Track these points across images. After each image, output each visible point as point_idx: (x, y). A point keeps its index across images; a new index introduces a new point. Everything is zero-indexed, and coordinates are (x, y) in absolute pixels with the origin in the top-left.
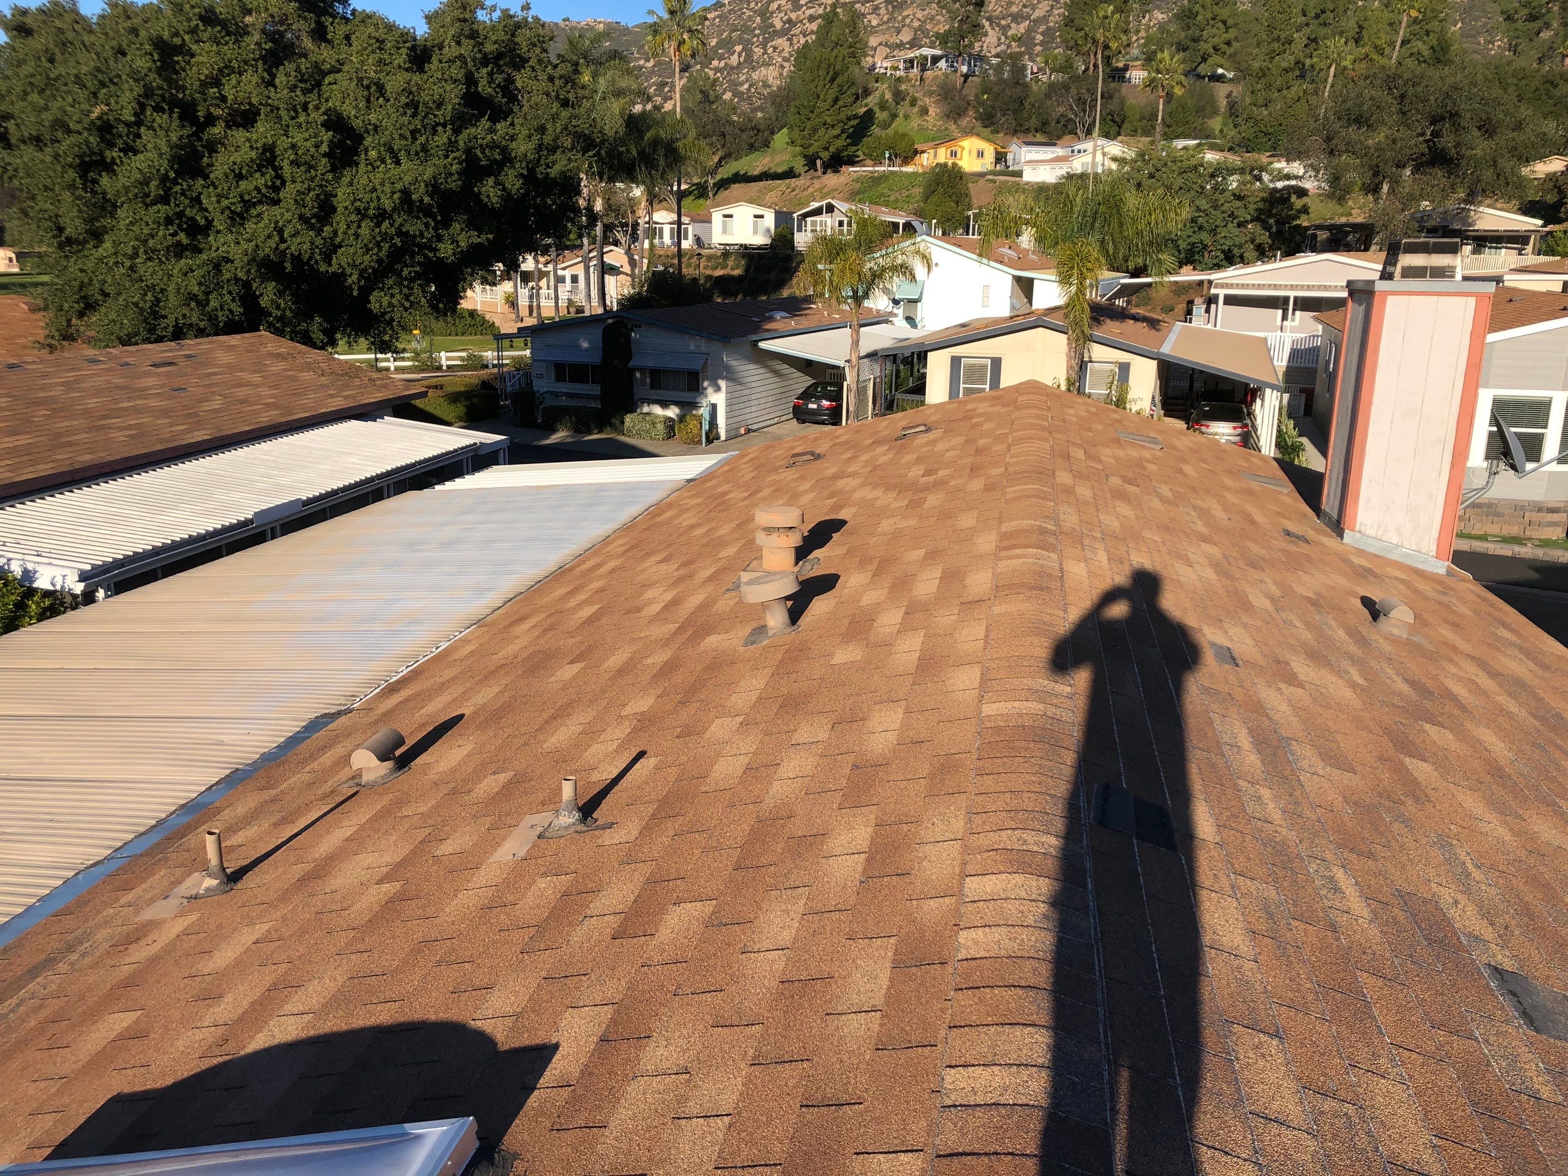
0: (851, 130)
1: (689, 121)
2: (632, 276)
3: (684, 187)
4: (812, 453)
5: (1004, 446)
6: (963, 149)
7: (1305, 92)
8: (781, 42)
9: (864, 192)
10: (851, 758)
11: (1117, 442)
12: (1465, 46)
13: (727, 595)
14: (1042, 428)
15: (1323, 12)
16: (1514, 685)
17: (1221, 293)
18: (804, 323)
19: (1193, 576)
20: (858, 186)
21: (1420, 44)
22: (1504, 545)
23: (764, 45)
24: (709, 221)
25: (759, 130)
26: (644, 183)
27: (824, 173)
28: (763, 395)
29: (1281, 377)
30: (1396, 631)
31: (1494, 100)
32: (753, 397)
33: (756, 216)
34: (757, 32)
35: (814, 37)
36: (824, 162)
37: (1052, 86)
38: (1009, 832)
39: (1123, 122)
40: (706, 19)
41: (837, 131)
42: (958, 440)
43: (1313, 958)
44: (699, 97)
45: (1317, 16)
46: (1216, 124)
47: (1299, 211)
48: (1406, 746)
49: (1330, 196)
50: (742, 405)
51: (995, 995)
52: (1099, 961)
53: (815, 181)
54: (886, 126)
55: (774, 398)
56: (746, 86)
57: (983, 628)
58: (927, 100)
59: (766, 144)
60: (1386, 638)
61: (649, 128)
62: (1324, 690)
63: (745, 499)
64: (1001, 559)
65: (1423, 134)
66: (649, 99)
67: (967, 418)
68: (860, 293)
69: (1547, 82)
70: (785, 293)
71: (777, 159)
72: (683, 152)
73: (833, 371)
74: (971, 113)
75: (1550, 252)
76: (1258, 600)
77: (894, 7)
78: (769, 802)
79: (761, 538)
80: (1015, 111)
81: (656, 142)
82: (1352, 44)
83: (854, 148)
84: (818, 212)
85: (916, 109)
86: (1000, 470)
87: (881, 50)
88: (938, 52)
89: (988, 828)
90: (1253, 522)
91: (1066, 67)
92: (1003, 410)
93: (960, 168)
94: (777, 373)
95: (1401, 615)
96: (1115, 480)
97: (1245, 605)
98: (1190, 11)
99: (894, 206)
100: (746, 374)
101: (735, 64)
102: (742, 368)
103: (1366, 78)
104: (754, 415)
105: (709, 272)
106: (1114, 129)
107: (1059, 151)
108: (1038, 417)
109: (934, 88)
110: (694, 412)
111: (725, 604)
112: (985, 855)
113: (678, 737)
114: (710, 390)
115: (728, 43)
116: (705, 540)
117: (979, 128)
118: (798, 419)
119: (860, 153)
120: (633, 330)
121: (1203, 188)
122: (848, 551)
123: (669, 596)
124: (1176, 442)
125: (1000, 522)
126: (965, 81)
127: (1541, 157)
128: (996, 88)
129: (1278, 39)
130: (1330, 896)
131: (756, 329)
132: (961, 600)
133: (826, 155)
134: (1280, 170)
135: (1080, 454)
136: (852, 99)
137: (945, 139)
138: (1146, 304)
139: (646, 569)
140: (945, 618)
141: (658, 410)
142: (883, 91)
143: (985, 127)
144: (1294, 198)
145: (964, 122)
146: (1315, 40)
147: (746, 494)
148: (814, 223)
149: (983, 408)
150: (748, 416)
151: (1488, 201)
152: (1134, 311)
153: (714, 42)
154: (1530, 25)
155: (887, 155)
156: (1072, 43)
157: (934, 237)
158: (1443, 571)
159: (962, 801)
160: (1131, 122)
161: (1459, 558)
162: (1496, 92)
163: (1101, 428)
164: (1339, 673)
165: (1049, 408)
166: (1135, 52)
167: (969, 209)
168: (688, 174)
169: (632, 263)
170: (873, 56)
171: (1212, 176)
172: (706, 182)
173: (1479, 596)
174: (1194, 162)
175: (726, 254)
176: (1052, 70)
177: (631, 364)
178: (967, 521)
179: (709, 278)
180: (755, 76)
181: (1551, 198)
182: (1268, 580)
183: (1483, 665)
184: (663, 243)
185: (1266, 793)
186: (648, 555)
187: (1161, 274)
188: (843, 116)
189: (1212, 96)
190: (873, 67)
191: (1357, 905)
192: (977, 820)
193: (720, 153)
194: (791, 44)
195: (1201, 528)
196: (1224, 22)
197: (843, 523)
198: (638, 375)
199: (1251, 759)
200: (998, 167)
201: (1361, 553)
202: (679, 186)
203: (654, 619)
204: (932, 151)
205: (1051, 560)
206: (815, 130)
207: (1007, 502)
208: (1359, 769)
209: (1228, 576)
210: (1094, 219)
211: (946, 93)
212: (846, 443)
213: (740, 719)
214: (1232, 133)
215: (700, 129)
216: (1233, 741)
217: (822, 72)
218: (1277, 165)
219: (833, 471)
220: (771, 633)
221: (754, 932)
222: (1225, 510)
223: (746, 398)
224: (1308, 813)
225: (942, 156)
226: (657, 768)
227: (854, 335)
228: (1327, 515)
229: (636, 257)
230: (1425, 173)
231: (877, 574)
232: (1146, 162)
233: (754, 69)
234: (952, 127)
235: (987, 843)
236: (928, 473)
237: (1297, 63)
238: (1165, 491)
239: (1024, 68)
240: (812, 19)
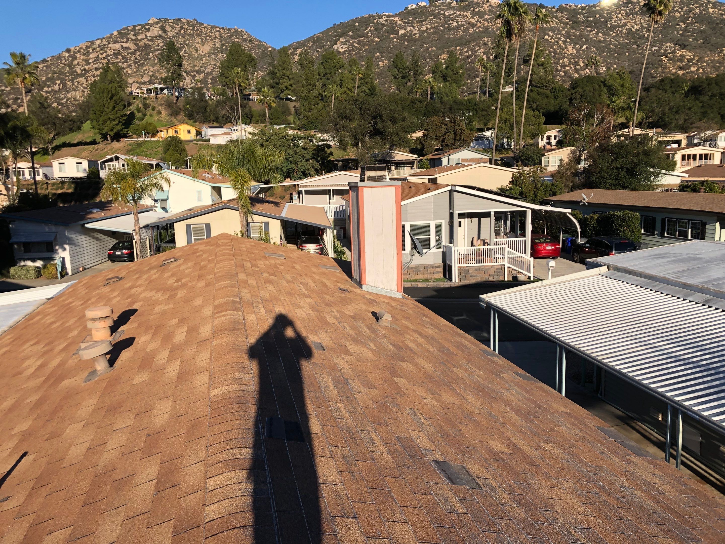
0: (124, 121)
1: (33, 117)
2: (8, 195)
3: (34, 150)
4: (117, 277)
5: (213, 264)
6: (180, 130)
7: (324, 106)
8: (81, 79)
9: (134, 150)
10: (145, 432)
11: (265, 258)
12: (381, 88)
13: (74, 357)
14: (230, 255)
15: (326, 74)
16: (430, 339)
17: (303, 189)
18: (109, 213)
19: (303, 313)
20: (130, 147)
21: (364, 87)
22: (423, 283)
23: (72, 81)
24: (51, 166)
25: (74, 122)
26: (10, 148)
27: (112, 142)
28: (91, 250)
29: (332, 223)
30: (386, 324)
31: (394, 110)
32: (85, 252)
33: (77, 163)
34: (67, 74)
35: (99, 78)
36: (111, 137)
37: (218, 102)
38: (227, 451)
39: (252, 117)
40: (38, 67)
41: (116, 122)
42: (191, 264)
43: (366, 477)
44: (38, 105)
45: (324, 76)
46: (291, 118)
47: (329, 154)
48: (395, 373)
49: (340, 148)
50: (80, 256)
51: (225, 536)
52: (273, 504)
53: (108, 146)
54: (141, 119)
55: (97, 251)
56: (65, 100)
57: (209, 353)
58: (160, 108)
59: (79, 128)
60: (382, 328)
61: (10, 121)
62: (361, 355)
63: (82, 305)
64: (215, 318)
65: (370, 123)
66: (8, 106)
67: (194, 253)
68: (136, 198)
69: (412, 102)
70: (98, 200)
71: (86, 135)
72: (31, 132)
73: (127, 235)
74: (182, 113)
75: (422, 167)
76: (331, 320)
77: (139, 65)
78: (101, 464)
79: (90, 325)
80: (203, 113)
81: (15, 128)
82: (339, 87)
83: (126, 130)
84: (111, 160)
85: (155, 112)
86: (212, 276)
87: (135, 85)
88: (163, 86)
89: (217, 452)
90: (326, 286)
91: (223, 94)
92: (211, 248)
93: (180, 138)
94: (97, 239)
95: (387, 317)
96: (266, 275)
97: (326, 323)
98: (273, 72)
99: (150, 156)
100: (79, 241)
101: (57, 89)
102: (77, 238)
103: (346, 101)
104: (86, 261)
105: (54, 191)
106: (248, 121)
107: (225, 130)
108: (228, 250)
109: (163, 102)
110: (52, 262)
111: (72, 362)
112: (216, 466)
113: (47, 440)
114: (60, 251)
115: (52, 79)
116: (59, 330)
117: (187, 120)
118: (111, 261)
119: (129, 132)
120: (10, 224)
121: (289, 145)
122: (139, 324)
123: (39, 363)
124: (291, 255)
125: (214, 301)
126: (177, 99)
127: (414, 131)
128: (193, 103)
129: (310, 84)
130: (371, 446)
131: (83, 218)
132: (197, 341)
133: (112, 133)
134: (319, 137)
135: (249, 265)
136: (123, 107)
137: (172, 125)
138: (273, 196)
139: (24, 350)
140: (190, 351)
141: (30, 263)
142: (137, 103)
143: (190, 120)
144: (326, 149)
145: (179, 117)
146: (325, 85)
147: (82, 302)
148: (109, 166)
149: (202, 247)
150: (83, 262)
151: (397, 149)
152: (268, 199)
153: (44, 79)
154: (403, 80)
155: (143, 133)
156: (224, 84)
157: (171, 170)
158: (401, 297)
159: (203, 441)
160: (255, 117)
161: (406, 290)
162: (395, 106)
163: (257, 252)
164: (366, 346)
165: (233, 245)
166: (253, 88)
167: (187, 157)
168: (36, 143)
169: (7, 189)
170: (131, 88)
171: (292, 140)
172: (47, 147)
173: (415, 305)
174: (284, 134)
175: (63, 182)
176: (218, 95)
177: (11, 241)
178: (198, 302)
179: (54, 194)
180: (69, 95)
181: (419, 147)
182: (334, 311)
183: (419, 333)
184: (25, 178)
185: (341, 406)
186: (26, 342)
187: (276, 183)
188: (118, 115)
189: (288, 107)
190: (131, 93)
191: (382, 448)
192: (211, 449)
193: (54, 133)
194: (87, 81)
195: (305, 292)
196: (288, 77)
197: (135, 311)
198: (16, 246)
199: (333, 392)
200: (198, 138)
201: (370, 293)
202: (31, 149)
203: (30, 377)
204: (165, 131)
205: (239, 315)
206: (105, 122)
207: (216, 290)
208: (377, 387)
209: (318, 311)
210: (244, 160)
211: (169, 105)
212: (135, 270)
213: (83, 423)
214: (298, 122)
215: (40, 121)
216: (325, 385)
217: (105, 95)
218: (318, 136)
219: (129, 285)
220: (99, 373)
221: (95, 538)
222: (314, 282)
223: (81, 253)
224: (359, 411)
225: (171, 133)
226: (35, 460)
227: (136, 217)
228: (355, 279)
229: (9, 186)
230: (374, 139)
231: (154, 334)
232: (264, 135)
233: (68, 92)
234: (174, 120)
235: (216, 459)
236: (177, 281)
237: (319, 94)
238: (288, 277)
239: (204, 94)
240: (96, 69)
